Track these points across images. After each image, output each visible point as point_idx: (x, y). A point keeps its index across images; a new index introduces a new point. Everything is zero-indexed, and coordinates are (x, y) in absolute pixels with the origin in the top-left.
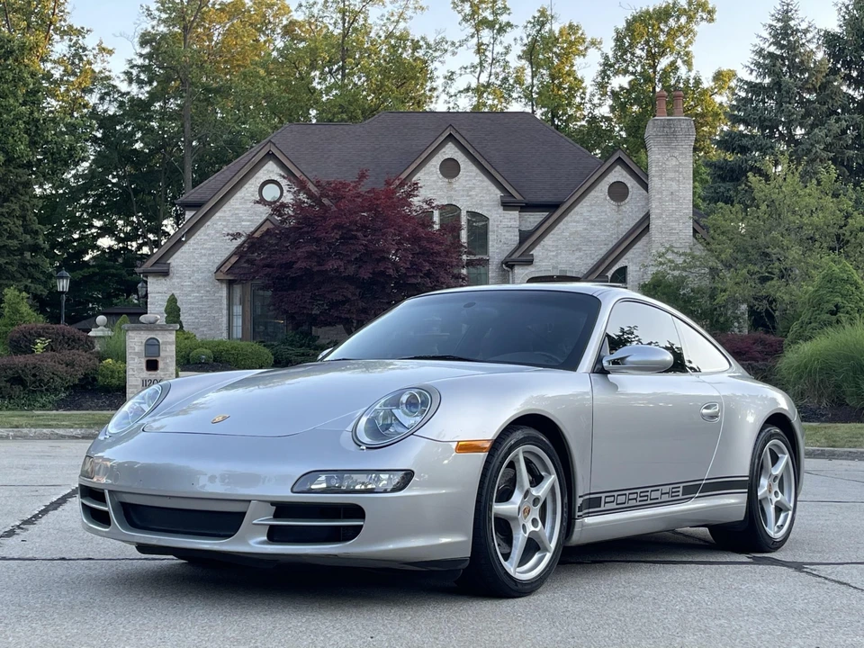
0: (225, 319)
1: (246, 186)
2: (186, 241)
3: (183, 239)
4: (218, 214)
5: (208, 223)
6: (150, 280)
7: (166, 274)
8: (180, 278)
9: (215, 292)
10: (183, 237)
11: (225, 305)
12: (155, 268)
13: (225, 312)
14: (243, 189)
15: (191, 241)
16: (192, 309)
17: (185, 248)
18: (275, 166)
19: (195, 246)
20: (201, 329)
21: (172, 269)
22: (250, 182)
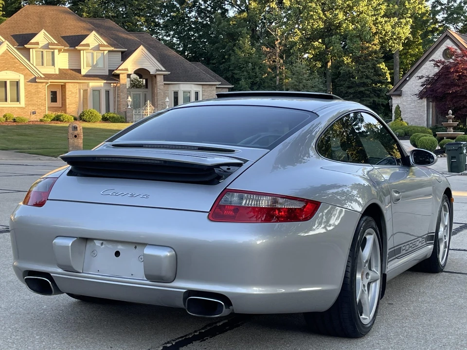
0: (426, 115)
1: (436, 52)
2: (409, 80)
3: (407, 79)
4: (423, 67)
5: (419, 71)
6: (393, 98)
7: (400, 95)
8: (407, 97)
9: (422, 103)
10: (407, 78)
11: (426, 109)
12: (395, 93)
13: (426, 112)
14: (435, 54)
15: (411, 80)
16: (411, 111)
17: (409, 83)
18: (450, 41)
19: (413, 82)
20: (415, 120)
21: (403, 93)
22: (438, 50)
